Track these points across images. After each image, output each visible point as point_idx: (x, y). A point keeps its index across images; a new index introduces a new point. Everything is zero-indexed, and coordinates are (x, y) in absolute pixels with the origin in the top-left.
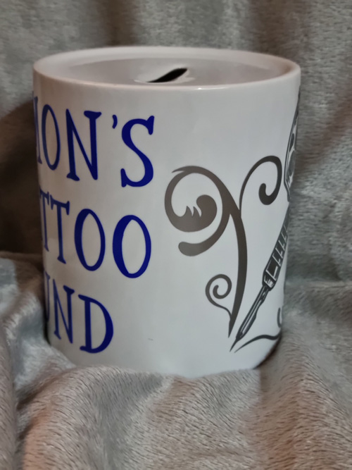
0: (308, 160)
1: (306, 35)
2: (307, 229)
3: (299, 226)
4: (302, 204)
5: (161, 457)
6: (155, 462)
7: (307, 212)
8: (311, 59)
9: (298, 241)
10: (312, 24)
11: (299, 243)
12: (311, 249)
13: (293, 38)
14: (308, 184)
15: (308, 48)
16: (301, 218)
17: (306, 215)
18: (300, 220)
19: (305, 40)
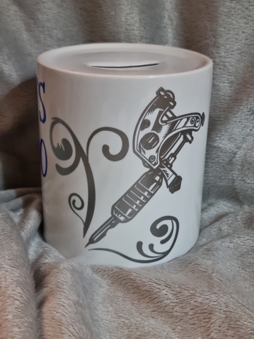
0: (217, 122)
1: (214, 37)
2: (218, 169)
3: (212, 167)
4: (214, 152)
5: (122, 320)
6: (119, 324)
7: (218, 158)
8: (218, 53)
9: (212, 177)
10: (218, 29)
11: (212, 178)
12: (221, 182)
13: (206, 39)
14: (218, 138)
15: (216, 45)
16: (214, 161)
17: (216, 159)
18: (213, 163)
19: (214, 40)
